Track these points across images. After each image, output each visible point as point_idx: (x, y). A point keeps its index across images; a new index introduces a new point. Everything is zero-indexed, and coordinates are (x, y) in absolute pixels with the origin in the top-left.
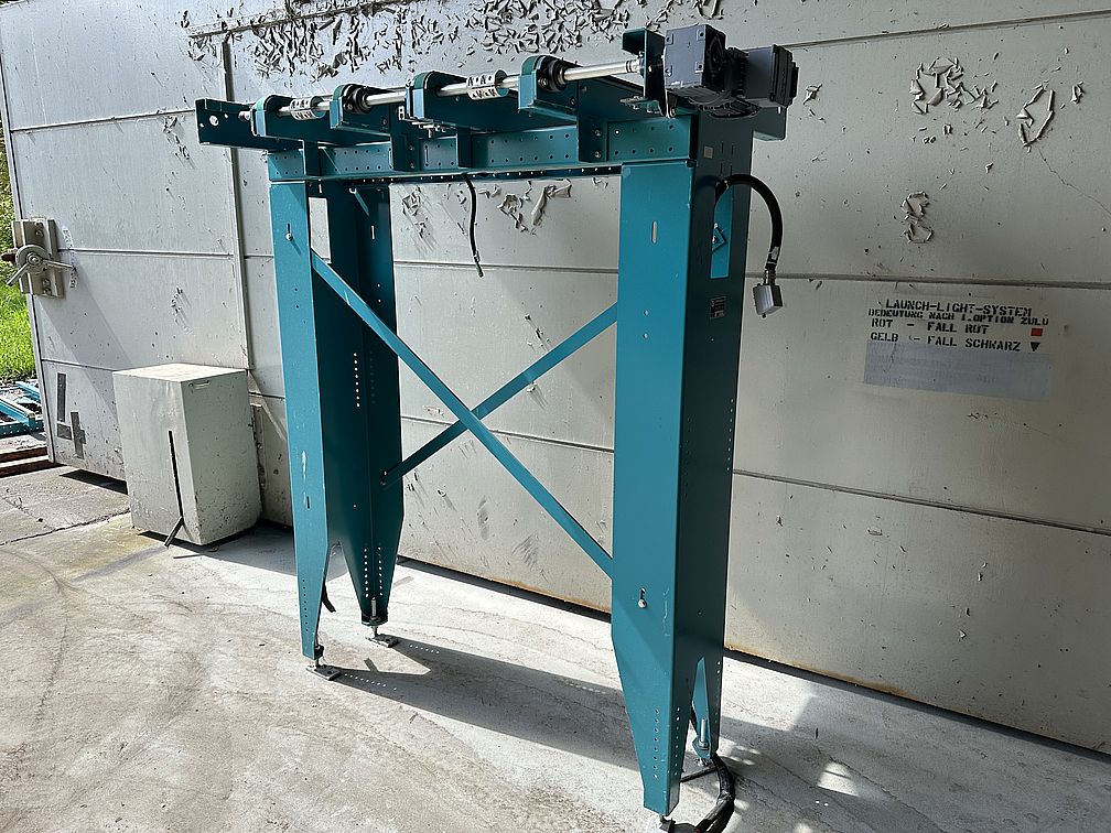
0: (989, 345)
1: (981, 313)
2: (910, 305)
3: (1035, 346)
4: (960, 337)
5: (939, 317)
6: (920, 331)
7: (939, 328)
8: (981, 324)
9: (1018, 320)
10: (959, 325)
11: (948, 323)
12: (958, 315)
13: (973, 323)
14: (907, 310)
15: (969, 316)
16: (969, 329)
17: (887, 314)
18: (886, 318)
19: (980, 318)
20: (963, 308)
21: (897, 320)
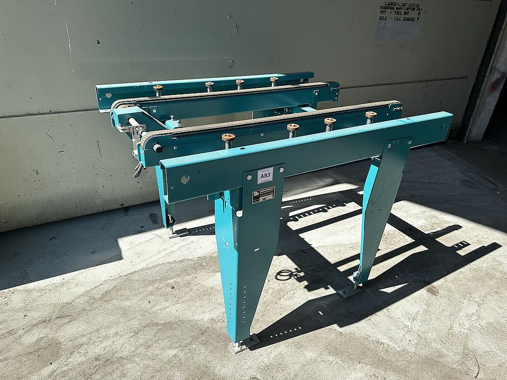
0: (408, 19)
1: (408, 6)
2: (392, 4)
3: (418, 18)
4: (402, 17)
5: (399, 9)
6: (393, 15)
7: (398, 14)
8: (407, 11)
9: (416, 9)
10: (403, 11)
11: (400, 11)
12: (403, 8)
13: (406, 11)
14: (390, 6)
15: (406, 8)
16: (405, 13)
17: (384, 8)
18: (384, 10)
19: (408, 9)
20: (404, 5)
21: (388, 11)
